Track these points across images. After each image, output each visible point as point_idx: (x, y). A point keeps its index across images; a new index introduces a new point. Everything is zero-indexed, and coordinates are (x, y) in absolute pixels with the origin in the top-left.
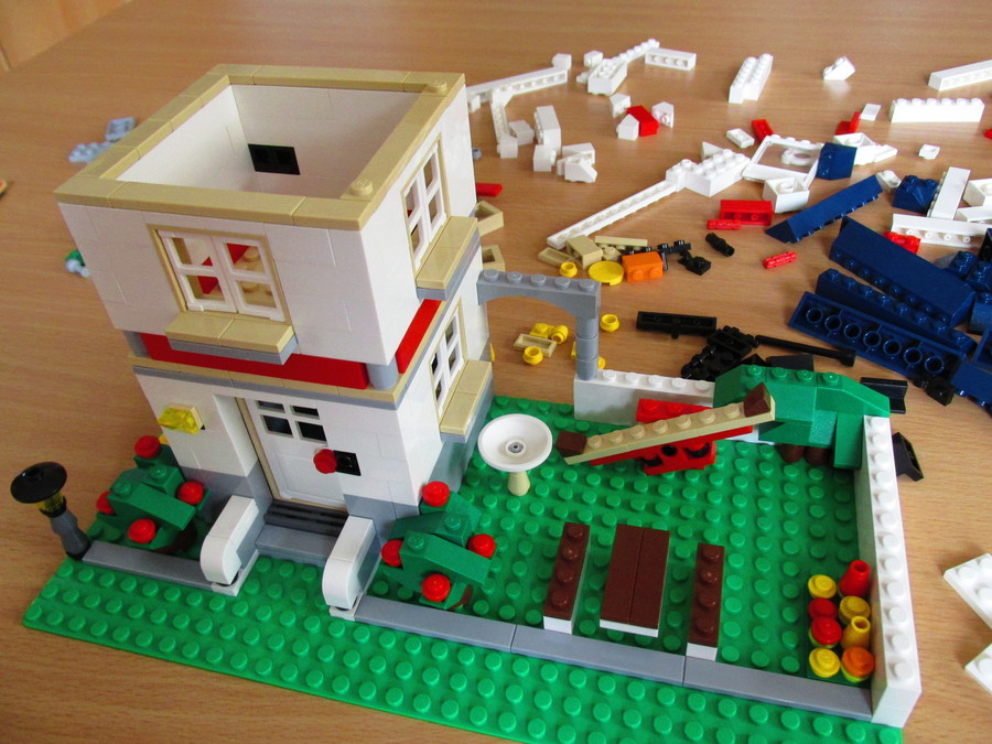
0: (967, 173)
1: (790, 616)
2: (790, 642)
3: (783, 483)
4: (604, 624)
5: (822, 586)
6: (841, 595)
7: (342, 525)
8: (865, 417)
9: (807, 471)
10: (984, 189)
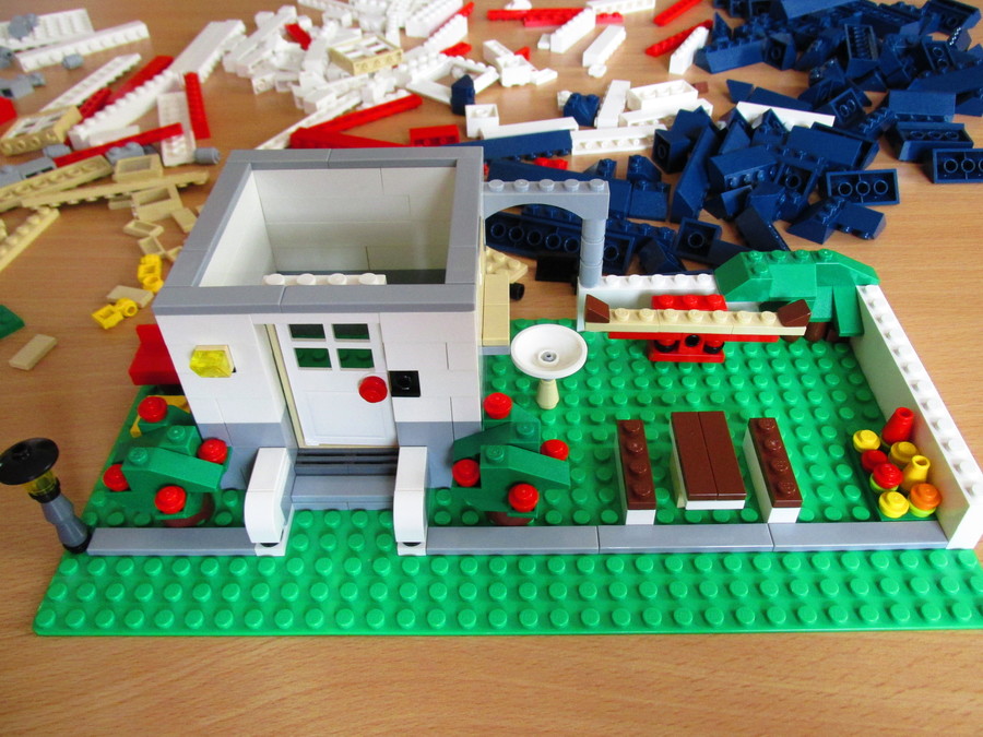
0: (628, 84)
1: (846, 474)
2: (855, 496)
3: (770, 362)
5: (868, 440)
6: (887, 445)
7: (396, 462)
8: (858, 288)
9: (810, 347)
10: (642, 95)
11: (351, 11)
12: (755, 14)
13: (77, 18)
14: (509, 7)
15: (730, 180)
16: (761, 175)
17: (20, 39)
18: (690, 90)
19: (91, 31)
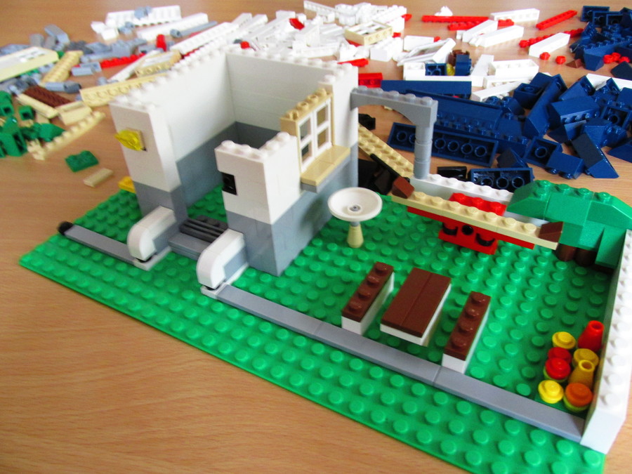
2: (528, 373)
3: (553, 272)
4: (385, 329)
5: (563, 338)
6: (577, 347)
8: (628, 231)
9: (574, 268)
10: (498, 67)
11: (335, 12)
12: (609, 23)
13: (174, 10)
14: (437, 14)
15: (565, 119)
16: (588, 116)
17: (139, 19)
18: (534, 65)
19: (180, 17)
